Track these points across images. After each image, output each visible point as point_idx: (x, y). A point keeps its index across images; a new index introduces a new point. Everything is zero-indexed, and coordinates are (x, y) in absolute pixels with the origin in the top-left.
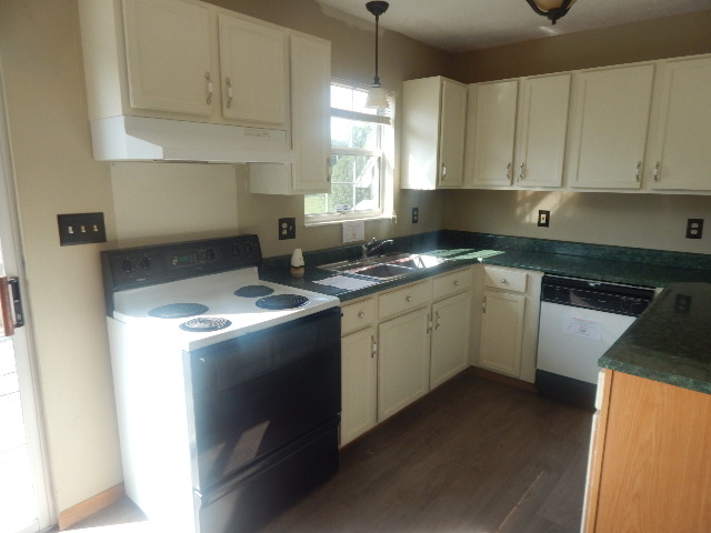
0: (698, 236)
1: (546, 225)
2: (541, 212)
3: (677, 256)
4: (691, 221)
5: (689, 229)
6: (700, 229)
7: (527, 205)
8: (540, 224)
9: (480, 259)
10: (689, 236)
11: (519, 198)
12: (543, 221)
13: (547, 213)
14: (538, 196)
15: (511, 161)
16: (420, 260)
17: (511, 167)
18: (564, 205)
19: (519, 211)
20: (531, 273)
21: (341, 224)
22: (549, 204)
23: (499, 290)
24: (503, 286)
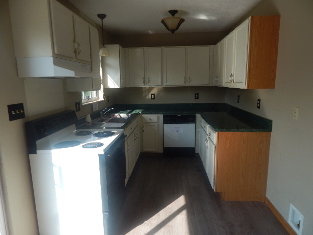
0: (198, 98)
1: (154, 98)
2: (152, 95)
3: (193, 105)
4: (195, 94)
5: (195, 96)
6: (198, 96)
7: (147, 92)
8: (152, 99)
9: (140, 113)
10: (195, 98)
11: (144, 90)
12: (153, 97)
13: (154, 95)
14: (151, 89)
15: (143, 76)
16: (120, 115)
17: (144, 78)
18: (159, 91)
19: (144, 95)
20: (159, 115)
21: (92, 104)
22: (154, 91)
23: (149, 123)
24: (150, 121)
